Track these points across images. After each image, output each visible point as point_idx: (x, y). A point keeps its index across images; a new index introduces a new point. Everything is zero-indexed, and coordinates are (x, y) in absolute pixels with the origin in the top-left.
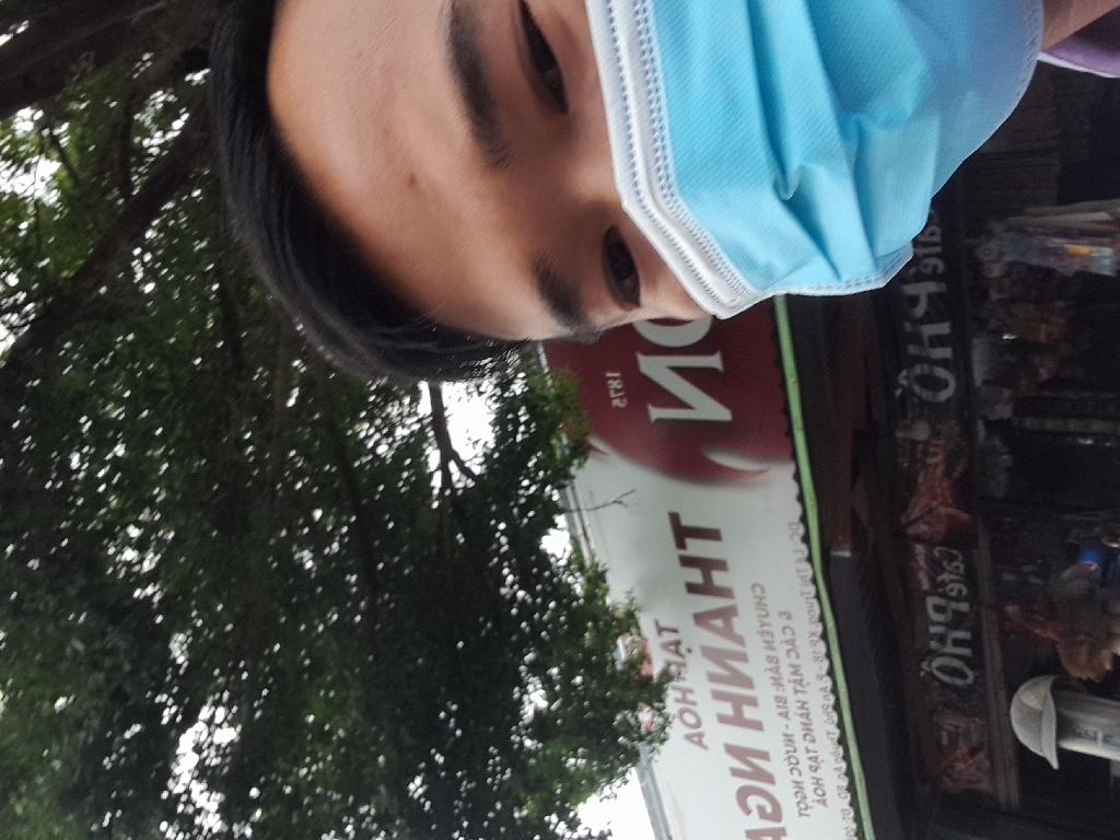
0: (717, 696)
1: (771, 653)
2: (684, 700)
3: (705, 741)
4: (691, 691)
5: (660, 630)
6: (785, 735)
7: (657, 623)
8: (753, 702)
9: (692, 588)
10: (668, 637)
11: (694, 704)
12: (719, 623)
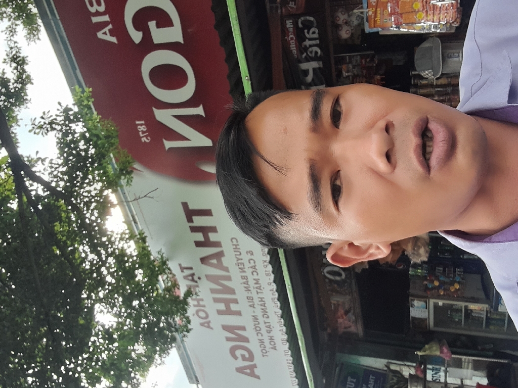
0: (216, 300)
1: (243, 274)
2: (199, 305)
3: (211, 325)
4: (202, 300)
5: (182, 269)
6: (253, 316)
7: (180, 265)
8: (235, 301)
9: (198, 244)
10: (187, 272)
11: (204, 306)
12: (214, 261)
